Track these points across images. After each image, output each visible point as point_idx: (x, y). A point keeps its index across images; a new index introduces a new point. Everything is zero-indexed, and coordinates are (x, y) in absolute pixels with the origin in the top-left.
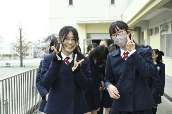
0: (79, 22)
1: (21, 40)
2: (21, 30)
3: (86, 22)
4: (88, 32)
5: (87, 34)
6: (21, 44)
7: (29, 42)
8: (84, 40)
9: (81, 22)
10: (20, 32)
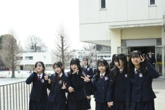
0: (112, 28)
1: (62, 48)
2: (62, 38)
3: (120, 27)
4: (123, 38)
5: (122, 40)
6: (63, 52)
7: (74, 51)
8: (118, 47)
9: (114, 27)
10: (62, 40)
